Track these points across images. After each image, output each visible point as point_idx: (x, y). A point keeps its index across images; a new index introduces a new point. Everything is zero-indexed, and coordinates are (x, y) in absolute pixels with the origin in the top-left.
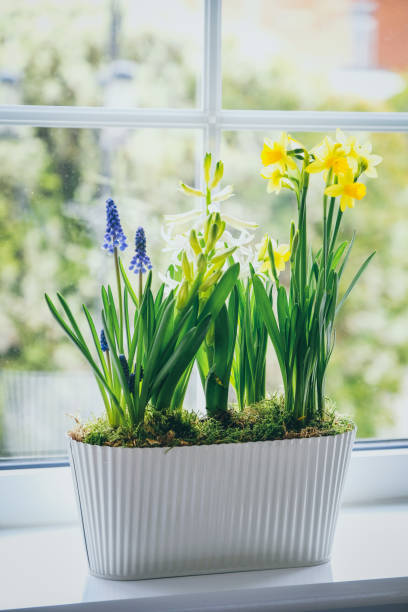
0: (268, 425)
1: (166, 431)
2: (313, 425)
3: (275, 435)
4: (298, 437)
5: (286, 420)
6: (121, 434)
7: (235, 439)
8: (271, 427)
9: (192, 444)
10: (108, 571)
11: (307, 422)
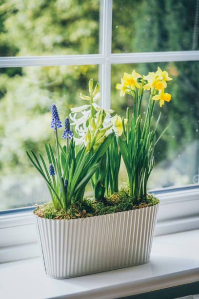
0: (125, 203)
1: (82, 210)
2: (144, 202)
3: (129, 208)
4: (138, 208)
5: (132, 200)
6: (62, 213)
7: (112, 211)
8: (127, 204)
9: (94, 215)
10: (56, 275)
11: (141, 201)
